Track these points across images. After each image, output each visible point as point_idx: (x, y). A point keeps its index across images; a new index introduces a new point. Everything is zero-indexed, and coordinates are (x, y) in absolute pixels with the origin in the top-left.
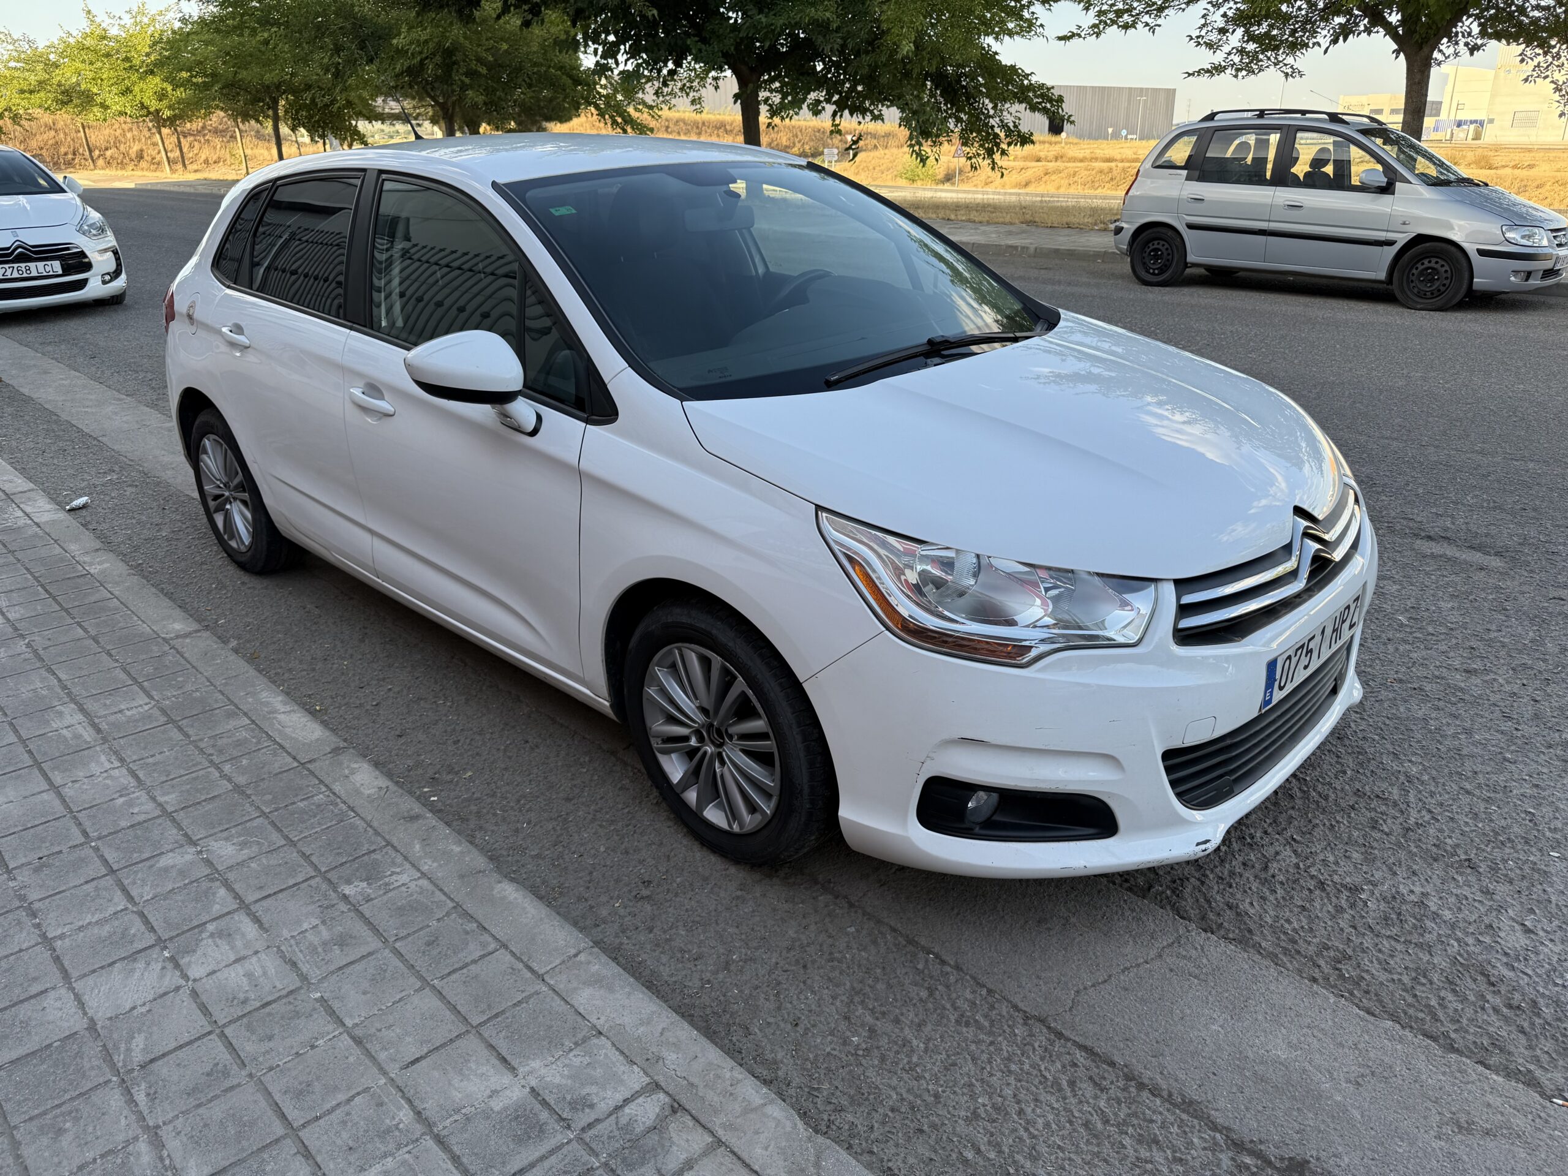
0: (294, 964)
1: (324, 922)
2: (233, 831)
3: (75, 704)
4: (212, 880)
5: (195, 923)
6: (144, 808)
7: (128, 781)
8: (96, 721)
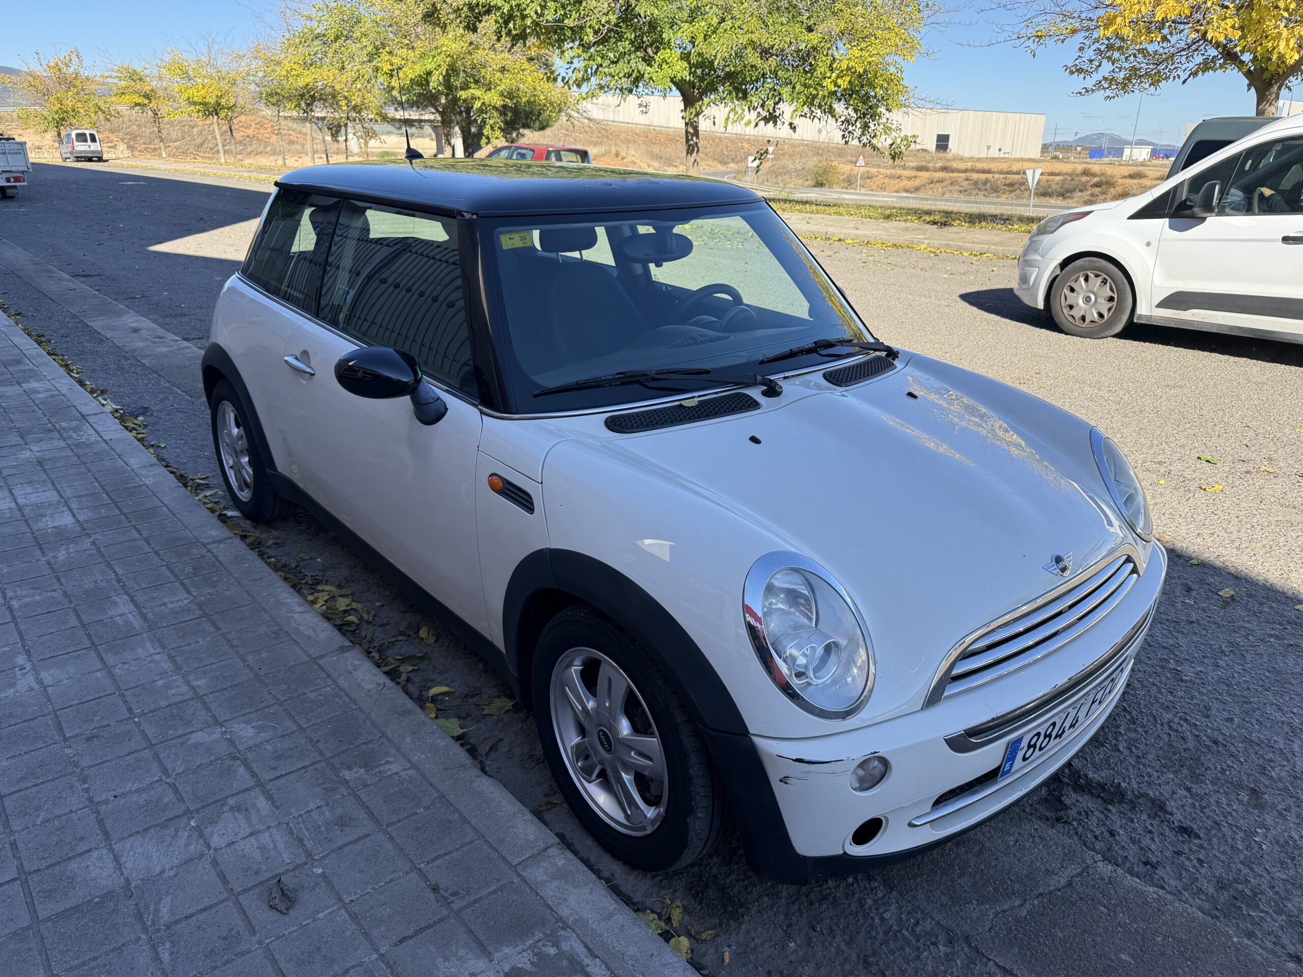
0: (301, 841)
1: (328, 805)
2: (253, 716)
3: (128, 595)
4: (234, 758)
5: (217, 797)
6: (180, 690)
7: (167, 665)
8: (144, 611)
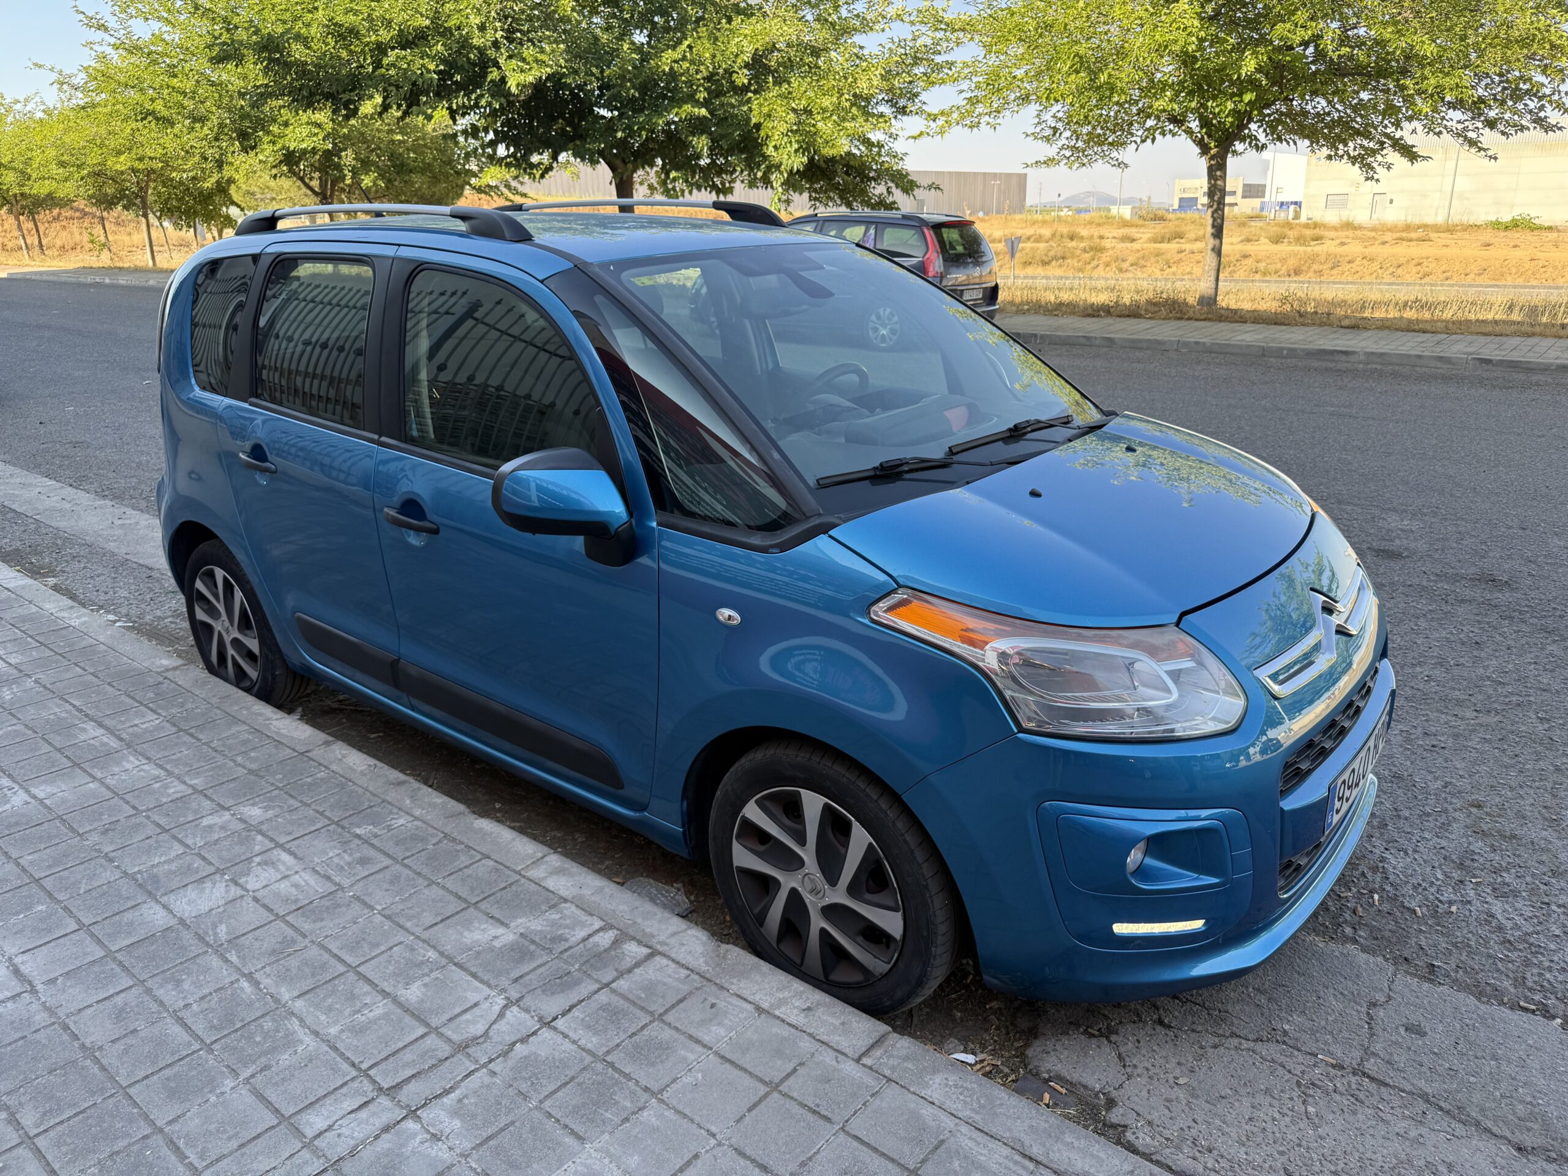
0: (328, 877)
1: (345, 851)
2: (257, 800)
3: (94, 721)
4: (249, 831)
5: (243, 858)
6: (176, 789)
7: (157, 772)
8: (116, 732)
